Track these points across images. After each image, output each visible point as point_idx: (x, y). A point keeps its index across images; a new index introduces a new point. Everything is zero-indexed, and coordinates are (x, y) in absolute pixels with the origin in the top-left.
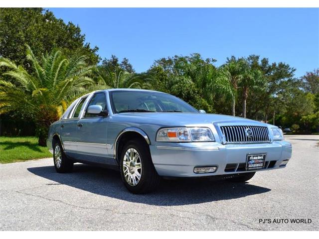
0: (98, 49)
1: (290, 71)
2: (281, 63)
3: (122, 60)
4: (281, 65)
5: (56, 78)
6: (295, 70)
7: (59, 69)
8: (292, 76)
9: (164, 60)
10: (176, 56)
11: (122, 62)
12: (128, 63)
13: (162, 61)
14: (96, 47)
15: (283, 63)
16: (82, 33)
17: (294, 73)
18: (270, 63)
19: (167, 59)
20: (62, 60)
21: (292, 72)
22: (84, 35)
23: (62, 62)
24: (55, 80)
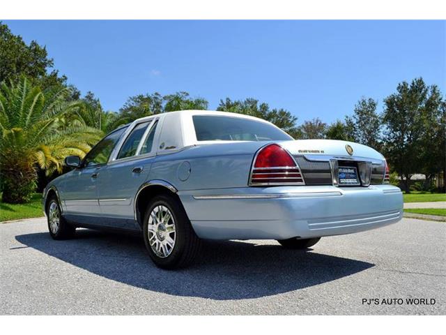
0: (66, 79)
1: (291, 120)
2: (282, 110)
3: (86, 95)
4: (282, 113)
5: (30, 114)
6: (296, 119)
7: (34, 103)
8: (293, 125)
9: (141, 97)
10: (156, 94)
11: (86, 97)
12: (94, 98)
13: (139, 98)
14: (64, 76)
15: (284, 110)
16: (48, 58)
17: (296, 122)
18: (270, 110)
19: (146, 97)
20: (37, 93)
21: (292, 121)
22: (53, 59)
23: (38, 95)
24: (28, 118)
